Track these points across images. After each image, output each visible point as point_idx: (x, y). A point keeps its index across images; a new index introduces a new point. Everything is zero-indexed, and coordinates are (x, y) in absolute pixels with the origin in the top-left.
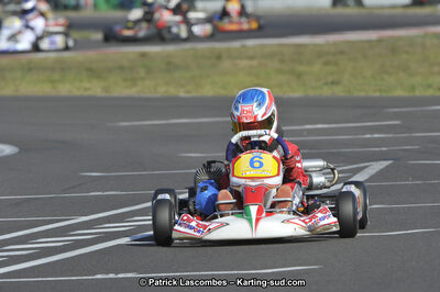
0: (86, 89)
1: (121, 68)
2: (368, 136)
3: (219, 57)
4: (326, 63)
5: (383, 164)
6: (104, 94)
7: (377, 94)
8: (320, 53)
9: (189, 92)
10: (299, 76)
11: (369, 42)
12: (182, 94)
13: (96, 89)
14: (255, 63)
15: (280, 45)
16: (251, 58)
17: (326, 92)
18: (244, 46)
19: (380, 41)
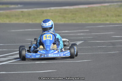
0: (4, 21)
1: (16, 15)
2: (79, 34)
3: (43, 12)
4: (73, 14)
5: (81, 42)
6: (9, 23)
7: (84, 23)
8: (71, 11)
9: (32, 22)
10: (64, 17)
11: (85, 8)
12: (30, 22)
13: (7, 21)
14: (53, 14)
15: (61, 9)
16: (52, 12)
17: (70, 22)
18: (50, 9)
19: (88, 8)
